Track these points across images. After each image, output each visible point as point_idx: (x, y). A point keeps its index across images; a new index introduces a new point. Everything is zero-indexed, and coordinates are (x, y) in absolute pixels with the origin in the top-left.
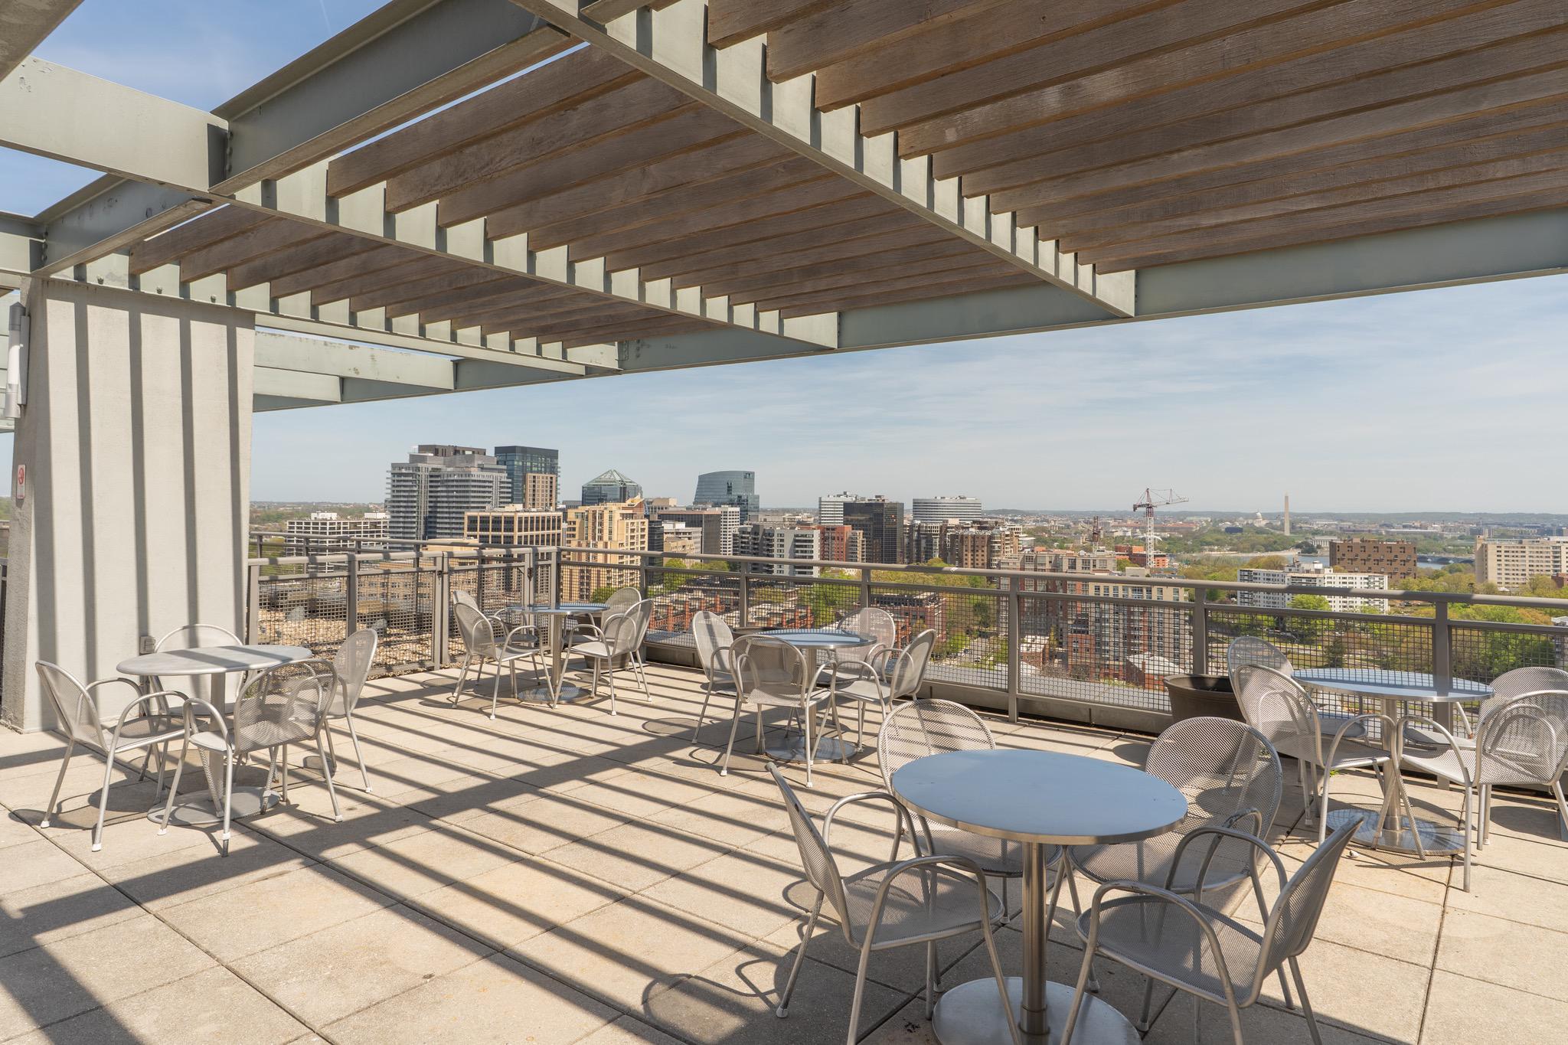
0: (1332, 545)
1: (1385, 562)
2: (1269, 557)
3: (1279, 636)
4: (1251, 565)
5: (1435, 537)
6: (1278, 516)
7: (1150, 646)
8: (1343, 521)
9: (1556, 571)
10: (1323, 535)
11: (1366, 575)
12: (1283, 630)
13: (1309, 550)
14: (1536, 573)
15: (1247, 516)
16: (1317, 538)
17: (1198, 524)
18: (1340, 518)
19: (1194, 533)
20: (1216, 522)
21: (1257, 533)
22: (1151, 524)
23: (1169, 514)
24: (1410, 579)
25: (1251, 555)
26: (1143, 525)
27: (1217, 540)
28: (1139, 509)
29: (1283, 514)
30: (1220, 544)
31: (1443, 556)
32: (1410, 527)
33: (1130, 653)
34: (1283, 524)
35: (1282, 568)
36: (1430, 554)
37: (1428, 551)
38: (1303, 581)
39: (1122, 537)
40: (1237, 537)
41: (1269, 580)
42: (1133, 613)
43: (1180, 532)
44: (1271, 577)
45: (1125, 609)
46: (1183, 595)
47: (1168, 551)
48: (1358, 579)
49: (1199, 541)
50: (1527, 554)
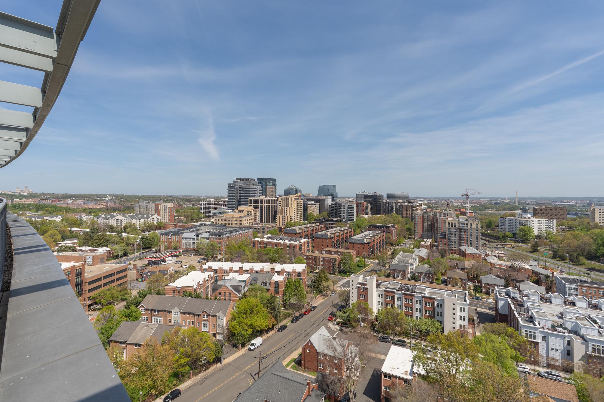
0: (534, 209)
1: (554, 215)
2: (511, 213)
3: (514, 241)
4: (504, 216)
5: (573, 206)
6: (513, 199)
7: (467, 243)
8: (538, 200)
10: (530, 205)
11: (547, 219)
12: (516, 238)
13: (525, 210)
15: (502, 199)
16: (528, 206)
17: (484, 201)
18: (537, 199)
19: (482, 205)
20: (491, 201)
21: (506, 204)
22: (468, 201)
23: (474, 198)
24: (565, 221)
25: (503, 212)
26: (465, 202)
27: (491, 207)
28: (464, 196)
29: (515, 198)
30: (492, 208)
31: (577, 212)
32: (564, 202)
33: (460, 245)
34: (515, 201)
35: (515, 216)
37: (570, 211)
38: (524, 221)
39: (457, 206)
40: (498, 206)
41: (510, 221)
42: (461, 232)
43: (478, 205)
44: (511, 220)
45: (459, 231)
46: (479, 226)
47: (473, 211)
48: (545, 221)
49: (485, 207)
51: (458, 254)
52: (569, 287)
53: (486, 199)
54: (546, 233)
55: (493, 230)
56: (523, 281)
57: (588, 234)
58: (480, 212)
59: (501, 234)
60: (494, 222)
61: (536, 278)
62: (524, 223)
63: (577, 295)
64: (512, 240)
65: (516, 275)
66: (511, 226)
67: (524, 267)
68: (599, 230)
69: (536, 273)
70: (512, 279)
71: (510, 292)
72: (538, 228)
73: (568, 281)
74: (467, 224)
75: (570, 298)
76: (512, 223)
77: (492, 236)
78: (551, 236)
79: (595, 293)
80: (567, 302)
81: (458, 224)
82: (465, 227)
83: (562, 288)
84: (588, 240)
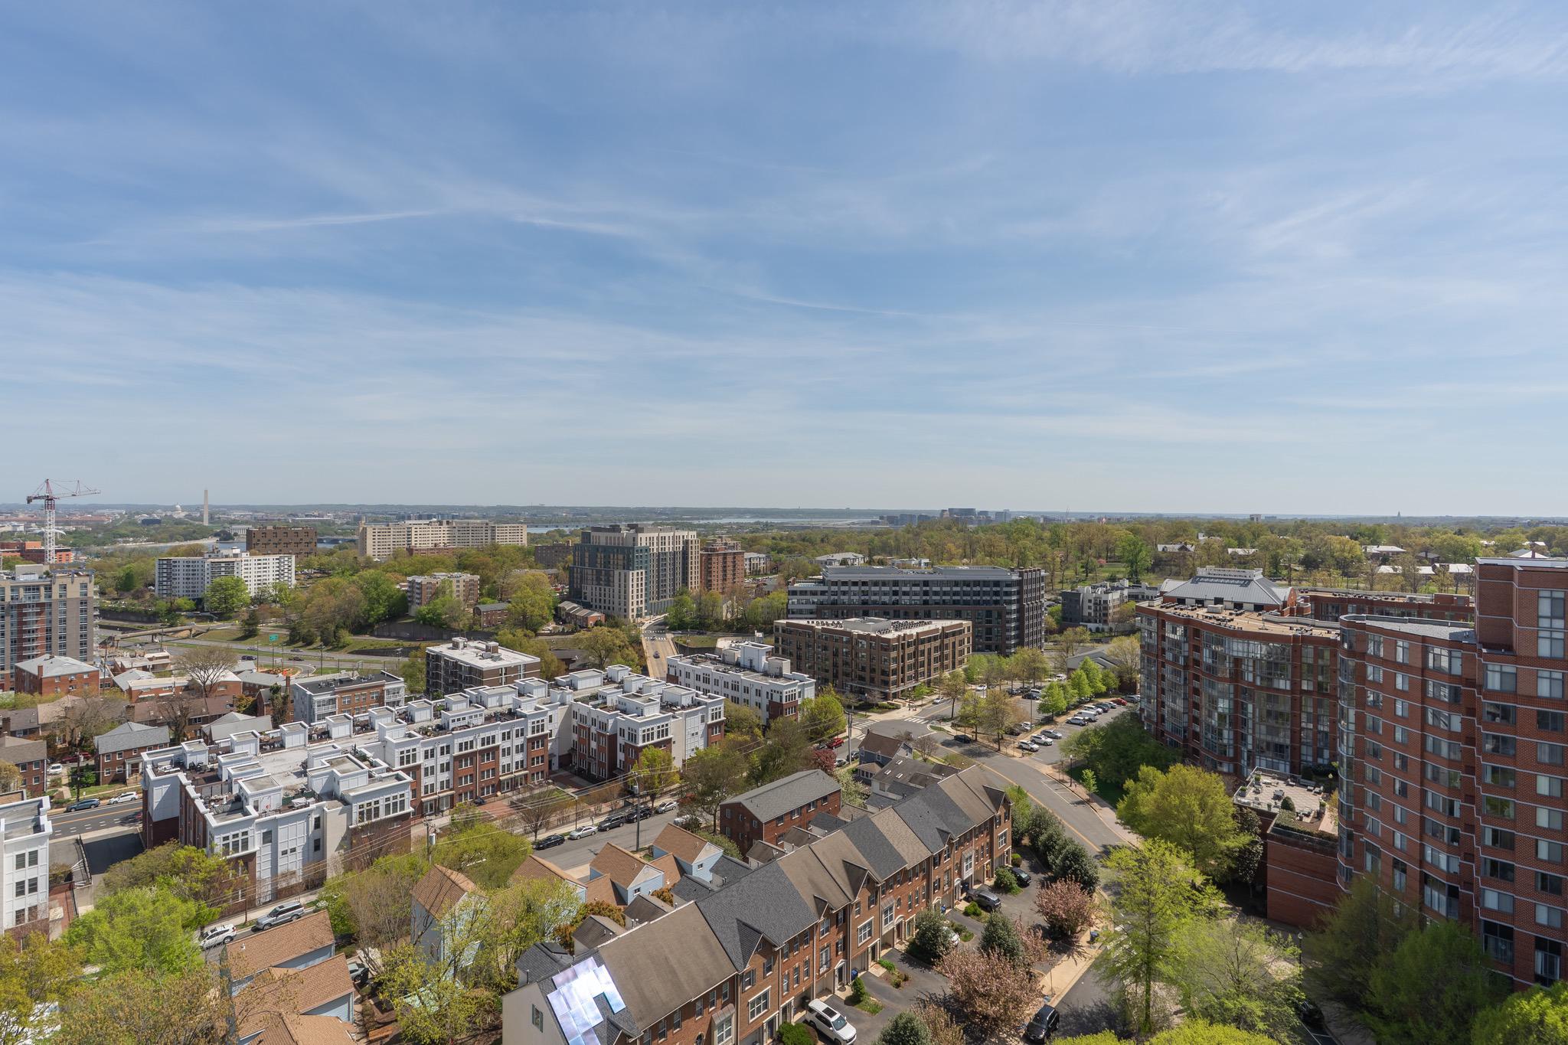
0: (249, 532)
1: (293, 545)
2: (190, 546)
3: (198, 617)
4: (171, 555)
5: (329, 524)
6: (198, 508)
7: (49, 648)
8: (257, 512)
9: (409, 544)
10: (239, 524)
11: (278, 556)
12: (202, 610)
13: (226, 537)
14: (397, 547)
15: (166, 509)
16: (234, 527)
17: (108, 518)
18: (254, 509)
19: (105, 526)
20: (131, 515)
21: (177, 524)
23: (74, 506)
24: (313, 557)
25: (169, 544)
26: (40, 519)
27: (133, 532)
28: (34, 502)
29: (202, 507)
30: (136, 535)
31: (335, 537)
32: (311, 516)
33: (21, 658)
34: (202, 515)
35: (201, 554)
36: (326, 537)
37: (324, 534)
38: (223, 565)
39: (12, 533)
40: (154, 529)
41: (188, 566)
42: (25, 614)
43: (89, 526)
44: (191, 564)
45: (15, 612)
46: (92, 589)
47: (73, 545)
48: (271, 560)
49: (113, 533)
50: (392, 533)
51: (12, 689)
52: (319, 702)
53: (115, 511)
54: (275, 588)
55: (136, 597)
56: (220, 716)
57: (354, 582)
58: (95, 549)
59: (163, 605)
60: (142, 575)
61: (251, 699)
62: (223, 569)
63: (334, 713)
64: (192, 617)
65: (200, 706)
66: (191, 581)
67: (222, 679)
68: (372, 571)
69: (250, 689)
70: (190, 720)
71: (184, 754)
72: (257, 578)
73: (317, 687)
74: (48, 588)
75: (319, 725)
76: (192, 571)
77: (133, 613)
78: (286, 595)
79: (365, 699)
80: (315, 736)
81: (12, 590)
82: (39, 597)
83: (305, 707)
84: (354, 592)
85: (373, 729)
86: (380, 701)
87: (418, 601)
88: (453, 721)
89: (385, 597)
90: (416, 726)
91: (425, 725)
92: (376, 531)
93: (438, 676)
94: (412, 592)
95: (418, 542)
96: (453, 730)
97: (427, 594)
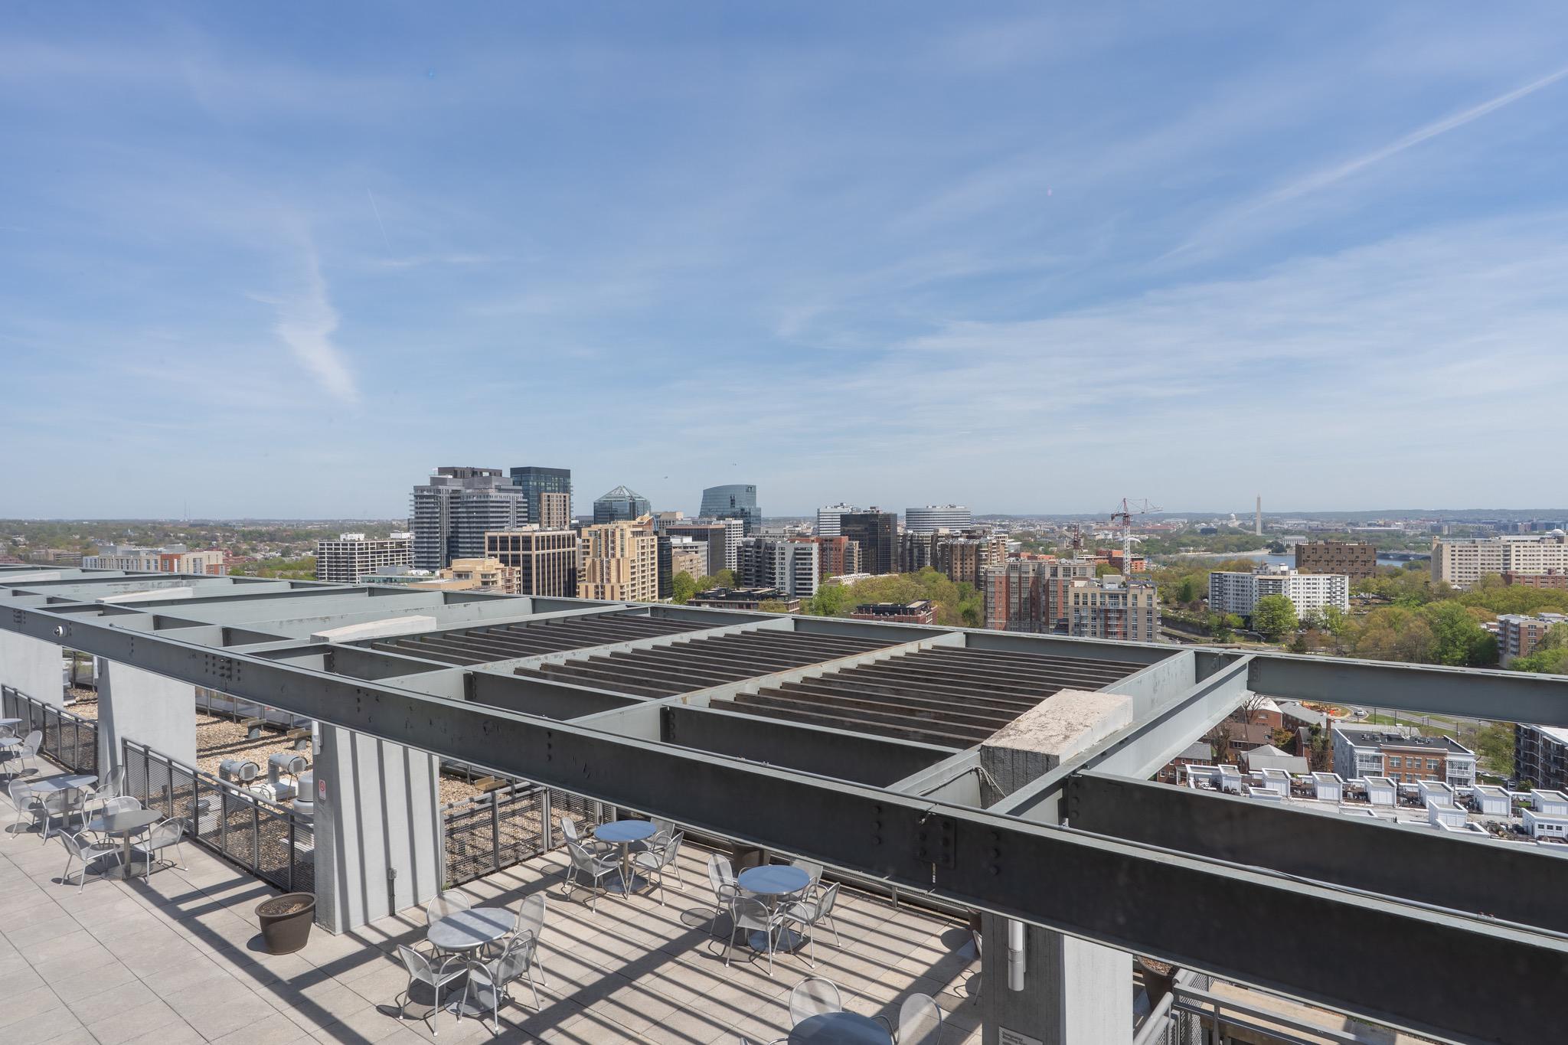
0: (1300, 545)
1: (1349, 562)
3: (1246, 636)
4: (1222, 568)
5: (1397, 535)
6: (1251, 517)
8: (1312, 520)
9: (1506, 568)
10: (1293, 534)
11: (1329, 576)
12: (1251, 629)
13: (1278, 550)
14: (1487, 571)
15: (1222, 517)
16: (1286, 537)
17: (1176, 525)
18: (1310, 517)
19: (1171, 535)
20: (1192, 524)
21: (1231, 533)
23: (1149, 516)
24: (1370, 578)
25: (1224, 555)
27: (1193, 541)
28: (1116, 519)
29: (1255, 514)
30: (1196, 545)
31: (1405, 552)
32: (1375, 525)
34: (1255, 524)
35: (1251, 571)
36: (1392, 551)
37: (1390, 548)
38: (1270, 583)
39: (1103, 541)
40: (1211, 539)
41: (1238, 582)
42: (1109, 618)
43: (1158, 535)
44: (1240, 580)
45: (1103, 615)
46: (1156, 600)
47: (1146, 553)
48: (1322, 580)
49: (1176, 542)
50: (1479, 553)
52: (1361, 756)
53: (1179, 520)
54: (1325, 612)
55: (1192, 609)
56: (1259, 745)
57: (1420, 614)
58: (1163, 557)
59: (1214, 620)
60: (1198, 587)
61: (1290, 735)
62: (1270, 587)
63: (1379, 774)
64: (1240, 635)
65: (1242, 732)
66: (1240, 597)
67: (1263, 707)
68: (1447, 602)
69: (1290, 722)
70: (1231, 743)
71: (1220, 776)
72: (1306, 600)
73: (1360, 738)
74: (1125, 597)
75: (1357, 783)
76: (1242, 586)
77: (1190, 624)
78: (1337, 621)
79: (1419, 766)
80: (1351, 794)
81: (1101, 597)
82: (1118, 604)
83: (1346, 758)
84: (1420, 627)
85: (1423, 806)
86: (1440, 773)
87: (1514, 650)
88: (1542, 827)
89: (1464, 639)
90: (1484, 818)
91: (1498, 820)
92: (1457, 549)
93: (1533, 759)
94: (1505, 636)
95: (1522, 566)
96: (1540, 838)
97: (1527, 642)
